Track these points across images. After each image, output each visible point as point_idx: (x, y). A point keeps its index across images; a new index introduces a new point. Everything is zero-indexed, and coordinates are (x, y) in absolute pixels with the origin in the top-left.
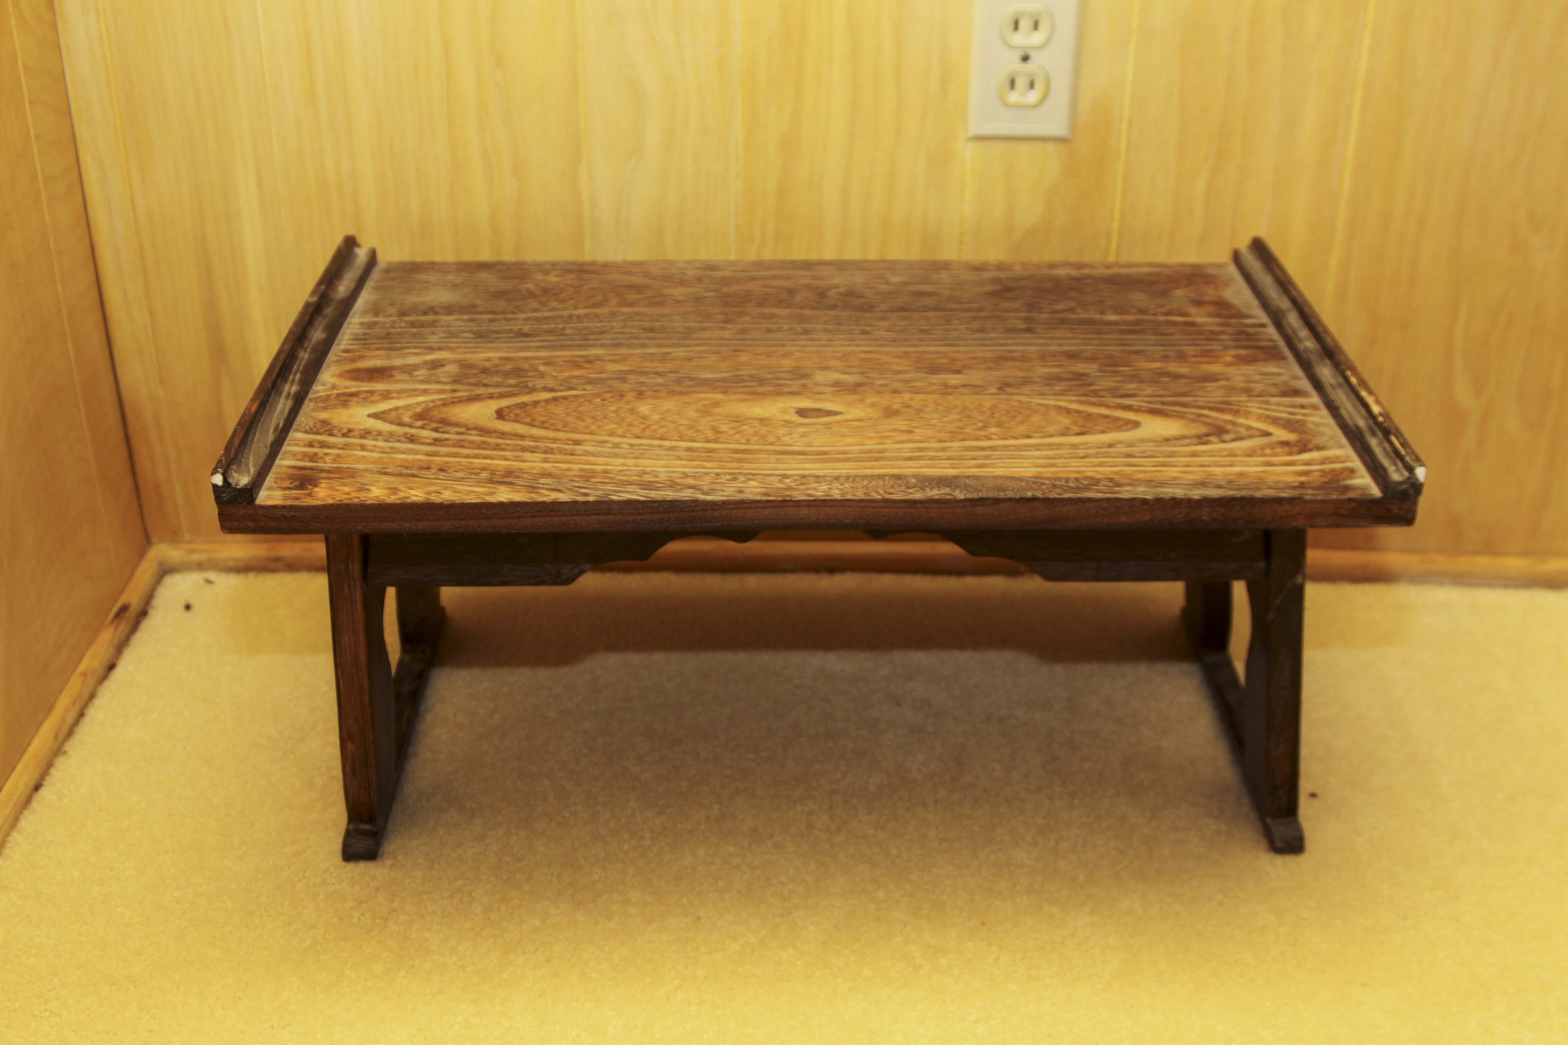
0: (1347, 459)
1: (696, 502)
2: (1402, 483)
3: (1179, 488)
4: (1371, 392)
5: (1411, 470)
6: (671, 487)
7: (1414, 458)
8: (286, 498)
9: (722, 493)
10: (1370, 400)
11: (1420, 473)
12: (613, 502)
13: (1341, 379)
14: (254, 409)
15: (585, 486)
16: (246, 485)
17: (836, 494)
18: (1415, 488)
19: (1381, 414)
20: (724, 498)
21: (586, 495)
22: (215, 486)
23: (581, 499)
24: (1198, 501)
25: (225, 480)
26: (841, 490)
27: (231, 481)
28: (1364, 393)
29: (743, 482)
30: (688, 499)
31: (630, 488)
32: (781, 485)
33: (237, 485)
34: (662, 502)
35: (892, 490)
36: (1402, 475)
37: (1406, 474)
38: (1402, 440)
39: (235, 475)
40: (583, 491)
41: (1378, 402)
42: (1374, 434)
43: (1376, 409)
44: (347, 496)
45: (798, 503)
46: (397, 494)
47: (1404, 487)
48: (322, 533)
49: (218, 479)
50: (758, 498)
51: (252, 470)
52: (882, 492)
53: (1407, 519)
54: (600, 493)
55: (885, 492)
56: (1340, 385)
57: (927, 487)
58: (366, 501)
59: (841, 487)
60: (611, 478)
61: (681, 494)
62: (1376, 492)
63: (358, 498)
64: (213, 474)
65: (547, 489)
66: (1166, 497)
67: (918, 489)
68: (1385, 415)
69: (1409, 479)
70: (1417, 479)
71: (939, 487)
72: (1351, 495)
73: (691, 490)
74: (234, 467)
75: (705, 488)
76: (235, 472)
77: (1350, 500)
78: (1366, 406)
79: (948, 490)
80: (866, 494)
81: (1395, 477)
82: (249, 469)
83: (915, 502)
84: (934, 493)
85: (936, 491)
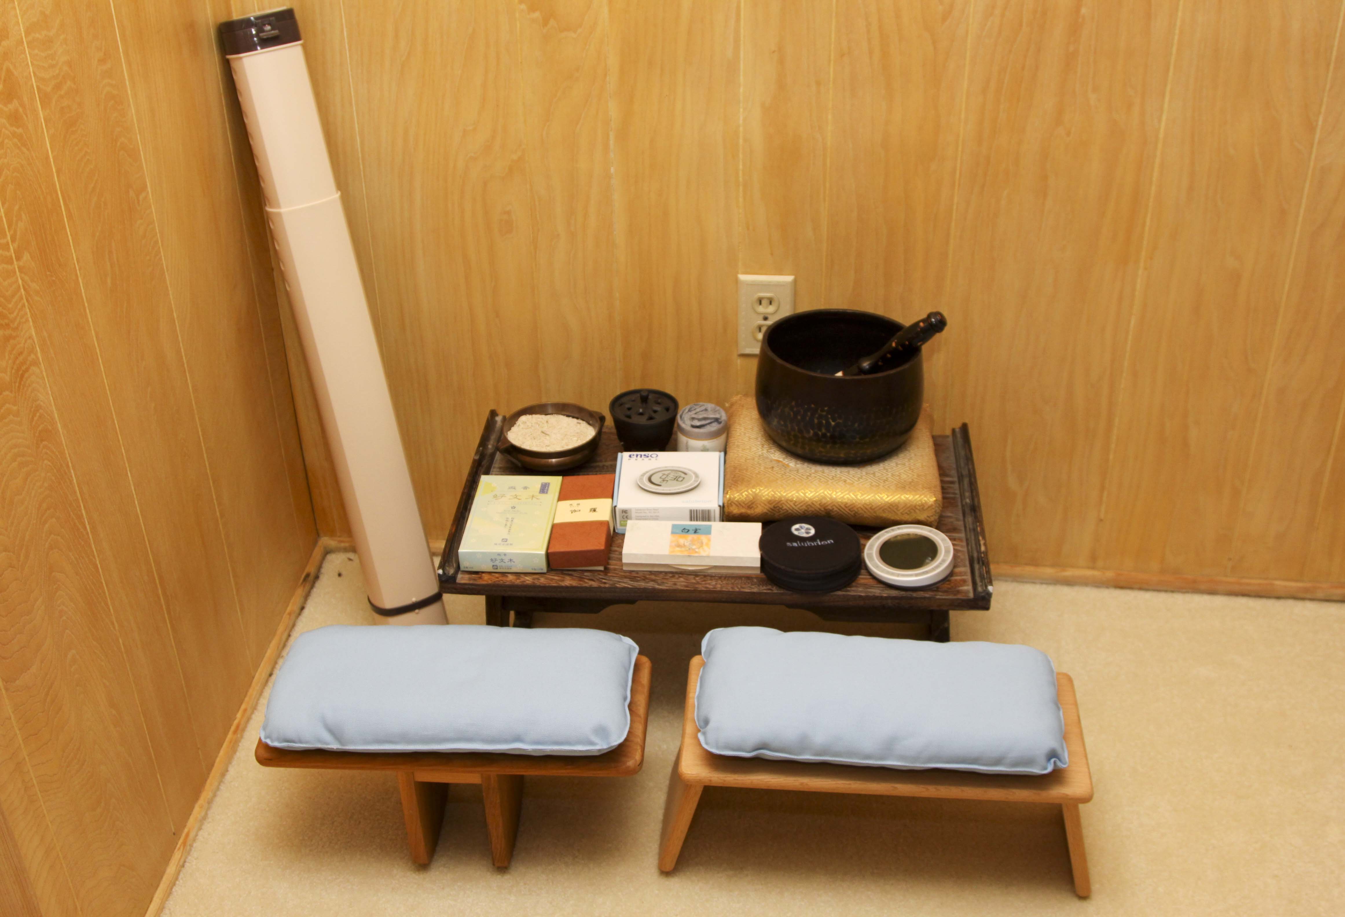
0: (965, 574)
1: (654, 589)
2: (981, 593)
3: (878, 589)
4: (984, 538)
5: (986, 587)
6: (644, 580)
7: (989, 581)
8: (470, 579)
9: (666, 585)
10: (982, 542)
11: (990, 589)
12: (617, 588)
13: (975, 527)
14: (453, 530)
15: (605, 578)
16: (452, 573)
17: (719, 587)
18: (989, 595)
19: (983, 551)
20: (667, 588)
21: (605, 583)
22: (439, 575)
23: (602, 585)
25: (443, 571)
26: (721, 585)
27: (445, 571)
28: (981, 537)
29: (677, 579)
30: (650, 587)
31: (625, 580)
32: (694, 581)
33: (449, 574)
34: (639, 589)
35: (744, 586)
36: (983, 588)
37: (985, 588)
38: (987, 569)
39: (447, 568)
40: (604, 581)
41: (985, 544)
42: (979, 563)
43: (983, 548)
44: (497, 579)
45: (701, 591)
46: (520, 579)
47: (983, 594)
48: (483, 594)
49: (441, 572)
50: (682, 588)
51: (455, 565)
52: (739, 587)
53: (987, 608)
54: (611, 583)
55: (741, 587)
56: (974, 530)
57: (761, 585)
58: (506, 582)
59: (721, 583)
60: (617, 574)
61: (648, 585)
62: (971, 595)
63: (502, 580)
64: (437, 569)
65: (588, 579)
67: (756, 586)
68: (986, 553)
69: (984, 591)
70: (989, 591)
71: (766, 585)
72: (959, 596)
73: (653, 583)
74: (447, 564)
76: (448, 567)
77: (958, 599)
78: (980, 545)
79: (770, 587)
80: (732, 588)
81: (980, 589)
82: (453, 565)
83: (754, 593)
84: (763, 589)
85: (765, 588)
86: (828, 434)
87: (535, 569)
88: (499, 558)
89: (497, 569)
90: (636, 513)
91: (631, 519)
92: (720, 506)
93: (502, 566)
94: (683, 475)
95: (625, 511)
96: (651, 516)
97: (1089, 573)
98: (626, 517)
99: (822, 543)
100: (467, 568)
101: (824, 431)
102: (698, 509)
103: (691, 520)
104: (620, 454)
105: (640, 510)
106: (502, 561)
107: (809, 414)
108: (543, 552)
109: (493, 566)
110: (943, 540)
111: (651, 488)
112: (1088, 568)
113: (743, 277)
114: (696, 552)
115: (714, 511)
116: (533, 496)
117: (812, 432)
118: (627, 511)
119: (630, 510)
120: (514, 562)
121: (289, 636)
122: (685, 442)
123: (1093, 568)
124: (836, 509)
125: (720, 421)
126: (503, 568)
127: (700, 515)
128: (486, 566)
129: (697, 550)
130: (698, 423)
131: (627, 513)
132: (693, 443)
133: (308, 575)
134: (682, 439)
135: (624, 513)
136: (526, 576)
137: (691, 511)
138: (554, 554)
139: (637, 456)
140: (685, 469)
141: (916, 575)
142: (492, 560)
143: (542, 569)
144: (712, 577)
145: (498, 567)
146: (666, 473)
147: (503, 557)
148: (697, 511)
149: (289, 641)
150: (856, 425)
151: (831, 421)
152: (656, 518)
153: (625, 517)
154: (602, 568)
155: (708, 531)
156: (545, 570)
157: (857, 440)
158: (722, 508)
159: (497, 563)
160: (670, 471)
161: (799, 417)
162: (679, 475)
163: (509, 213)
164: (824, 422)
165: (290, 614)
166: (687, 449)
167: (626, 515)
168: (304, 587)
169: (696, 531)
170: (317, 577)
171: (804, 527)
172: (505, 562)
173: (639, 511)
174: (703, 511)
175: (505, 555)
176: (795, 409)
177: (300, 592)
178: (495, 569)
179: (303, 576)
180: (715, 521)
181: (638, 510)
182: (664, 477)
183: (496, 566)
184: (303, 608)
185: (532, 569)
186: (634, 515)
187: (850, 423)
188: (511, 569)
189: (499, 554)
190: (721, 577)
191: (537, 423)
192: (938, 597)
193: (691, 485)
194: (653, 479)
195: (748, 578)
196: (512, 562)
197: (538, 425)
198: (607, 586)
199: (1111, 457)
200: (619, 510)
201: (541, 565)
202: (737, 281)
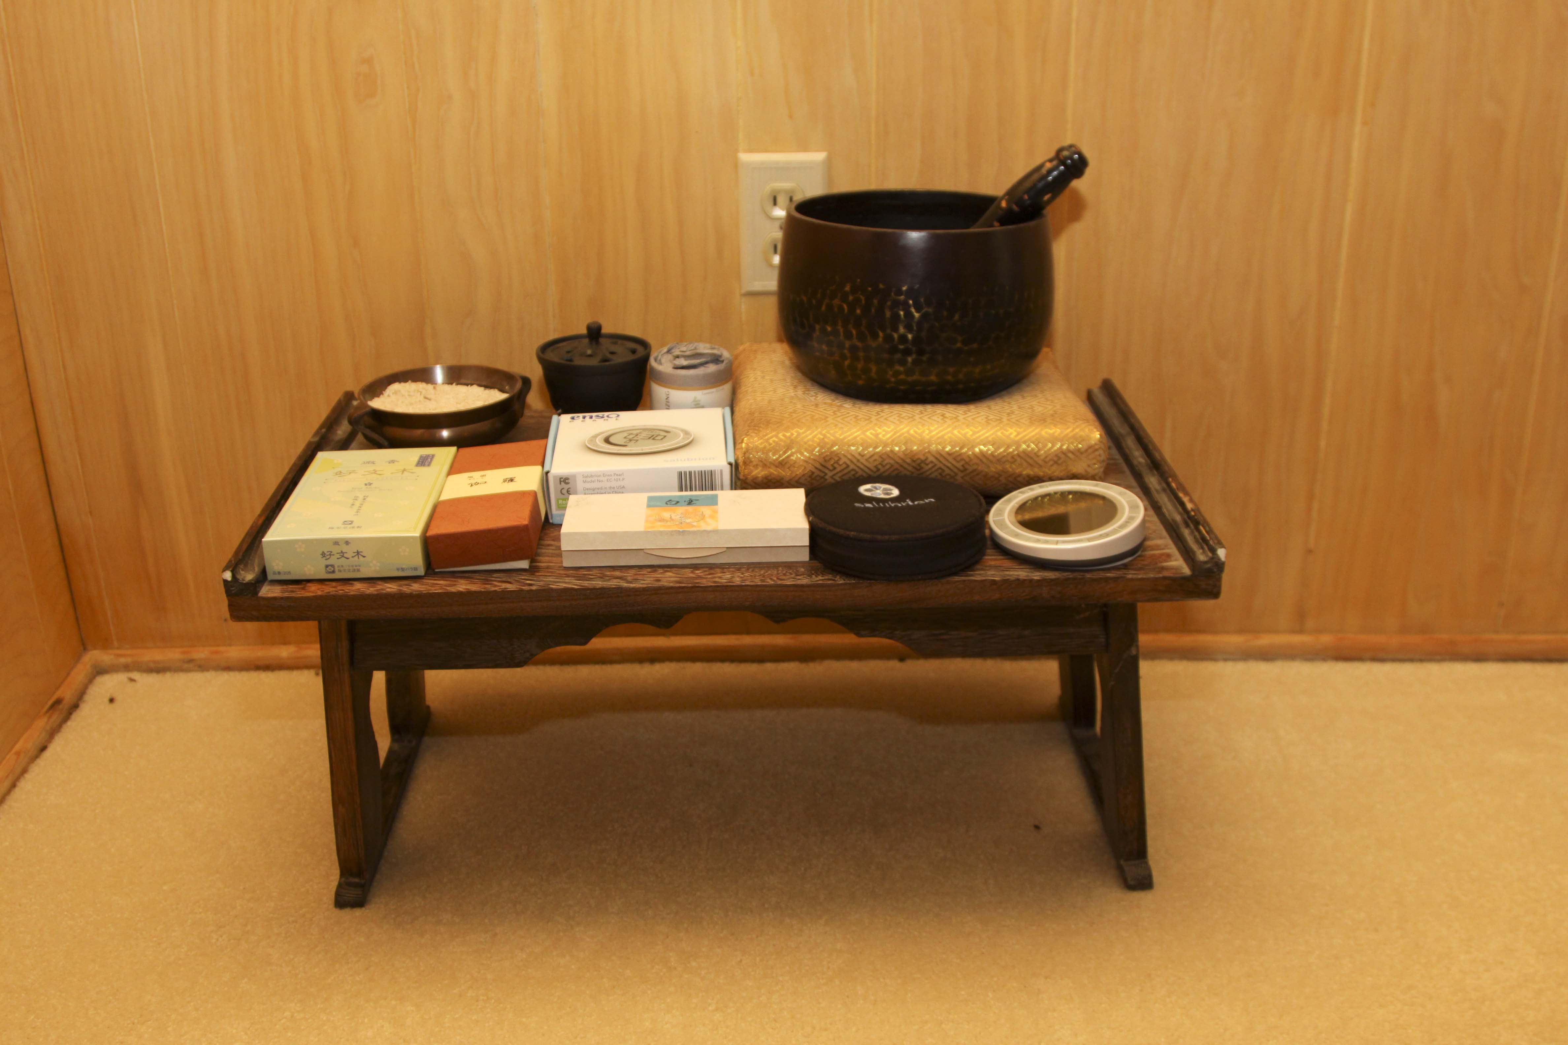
0: (1166, 547)
1: (620, 589)
2: (1206, 563)
3: (1022, 571)
4: (1187, 494)
5: (1213, 551)
6: (601, 578)
7: (1216, 541)
8: (284, 592)
9: (642, 582)
10: (1186, 500)
11: (1221, 553)
12: (552, 589)
13: (1165, 485)
14: (260, 522)
15: (530, 578)
16: (250, 580)
17: (737, 581)
18: (1219, 566)
19: (1192, 510)
20: (645, 586)
21: (530, 585)
22: (225, 581)
23: (526, 588)
24: (1038, 581)
25: (234, 576)
26: (741, 577)
27: (238, 577)
28: (1181, 495)
29: (661, 573)
30: (614, 586)
31: (567, 579)
32: (691, 575)
33: (243, 580)
34: (593, 590)
35: (784, 577)
36: (1207, 556)
37: (1210, 555)
38: (1207, 529)
39: (242, 572)
40: (528, 582)
41: (1191, 500)
42: (1187, 526)
43: (1189, 506)
44: (334, 589)
45: (705, 589)
46: (375, 587)
47: (1209, 566)
48: (314, 619)
49: (228, 576)
50: (671, 585)
51: (257, 569)
52: (775, 579)
53: (1214, 593)
54: (541, 583)
55: (778, 578)
56: (1164, 490)
57: (813, 574)
58: (349, 592)
59: (742, 576)
60: (552, 572)
61: (609, 583)
62: (1186, 571)
63: (343, 590)
64: (224, 571)
66: (1012, 578)
67: (805, 576)
68: (1197, 510)
69: (1212, 558)
70: (1219, 559)
71: (823, 574)
72: (1166, 574)
73: (618, 580)
74: (242, 566)
75: (629, 578)
76: (242, 570)
77: (1165, 578)
78: (1182, 504)
79: (830, 577)
80: (762, 581)
81: (1201, 557)
82: (254, 568)
83: (802, 586)
84: (818, 579)
85: (820, 578)
86: (910, 336)
87: (403, 569)
88: (336, 550)
89: (333, 572)
90: (585, 482)
91: (576, 493)
92: (730, 464)
93: (342, 566)
94: (665, 434)
95: (564, 480)
96: (610, 488)
97: (1297, 639)
98: (568, 491)
99: (916, 503)
100: (279, 573)
101: (902, 330)
102: (693, 470)
103: (681, 490)
104: (555, 418)
105: (592, 476)
106: (343, 556)
107: (875, 302)
108: (417, 533)
109: (327, 566)
110: (1120, 494)
111: (609, 449)
112: (1293, 632)
113: (745, 157)
114: (694, 526)
115: (721, 471)
116: (404, 470)
117: (881, 334)
118: (568, 479)
119: (574, 476)
120: (364, 557)
121: (14, 786)
122: (664, 397)
123: (1301, 631)
124: (931, 458)
125: (721, 359)
126: (345, 571)
127: (696, 481)
128: (313, 569)
129: (695, 524)
130: (685, 363)
131: (568, 483)
132: (677, 395)
133: (59, 702)
134: (659, 391)
135: (563, 483)
136: (387, 583)
137: (680, 474)
138: (439, 538)
139: (584, 417)
140: (666, 426)
141: (1089, 540)
142: (323, 554)
143: (416, 569)
144: (723, 567)
145: (337, 569)
146: (635, 432)
147: (345, 548)
148: (690, 473)
149: (12, 793)
150: (957, 317)
151: (913, 310)
152: (620, 490)
153: (564, 491)
154: (524, 564)
155: (713, 501)
156: (421, 572)
157: (959, 345)
158: (735, 467)
159: (333, 561)
160: (641, 430)
161: (858, 311)
162: (655, 434)
163: (369, 61)
164: (902, 313)
165: (18, 754)
166: (668, 407)
167: (566, 487)
168: (50, 717)
169: (690, 502)
170: (75, 706)
171: (880, 487)
172: (347, 558)
173: (589, 479)
174: (702, 474)
175: (347, 542)
176: (851, 298)
177: (42, 724)
178: (330, 572)
179: (50, 703)
180: (722, 489)
181: (587, 477)
182: (631, 437)
183: (332, 566)
184: (43, 749)
185: (398, 569)
186: (580, 485)
187: (945, 313)
188: (359, 570)
189: (336, 542)
190: (738, 567)
191: (418, 391)
192: (1130, 576)
193: (677, 443)
194: (612, 440)
195: (789, 566)
196: (360, 556)
197: (419, 393)
198: (534, 588)
199: (1323, 444)
200: (555, 477)
201: (415, 560)
202: (736, 165)
